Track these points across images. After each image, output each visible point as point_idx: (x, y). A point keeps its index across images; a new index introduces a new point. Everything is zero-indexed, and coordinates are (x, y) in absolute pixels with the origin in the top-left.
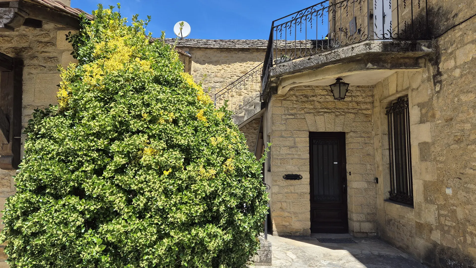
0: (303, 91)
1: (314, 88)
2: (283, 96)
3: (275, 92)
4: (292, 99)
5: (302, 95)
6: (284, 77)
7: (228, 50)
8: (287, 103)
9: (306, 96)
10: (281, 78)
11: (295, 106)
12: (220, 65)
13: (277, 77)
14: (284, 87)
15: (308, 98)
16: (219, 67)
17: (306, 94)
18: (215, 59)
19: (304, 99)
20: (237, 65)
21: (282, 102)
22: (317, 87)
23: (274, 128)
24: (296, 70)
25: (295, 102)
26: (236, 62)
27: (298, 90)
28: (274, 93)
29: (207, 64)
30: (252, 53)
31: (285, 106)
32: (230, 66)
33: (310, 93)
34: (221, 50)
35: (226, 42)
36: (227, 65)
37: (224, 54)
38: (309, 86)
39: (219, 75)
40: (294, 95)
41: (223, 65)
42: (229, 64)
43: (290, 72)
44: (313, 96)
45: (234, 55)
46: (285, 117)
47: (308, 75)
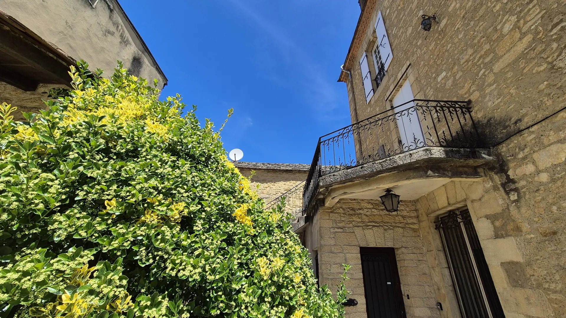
0: (350, 204)
1: (360, 201)
2: (331, 208)
3: (322, 204)
4: (339, 211)
5: (349, 208)
6: (334, 187)
7: (274, 171)
8: (334, 216)
9: (353, 209)
10: (330, 188)
11: (343, 219)
12: (267, 183)
13: (326, 188)
14: (334, 197)
15: (354, 211)
16: (266, 185)
17: (352, 207)
18: (263, 178)
19: (351, 212)
20: (281, 184)
21: (329, 215)
22: (362, 200)
23: (322, 242)
24: (349, 179)
25: (342, 215)
26: (280, 181)
27: (344, 203)
28: (321, 206)
29: (255, 182)
30: (294, 174)
31: (333, 218)
32: (275, 184)
33: (356, 206)
34: (268, 170)
35: (272, 165)
36: (273, 184)
37: (270, 175)
38: (355, 199)
39: (265, 191)
40: (341, 207)
41: (269, 183)
42: (275, 183)
43: (341, 181)
44: (360, 209)
45: (279, 175)
46: (333, 230)
47: (360, 184)
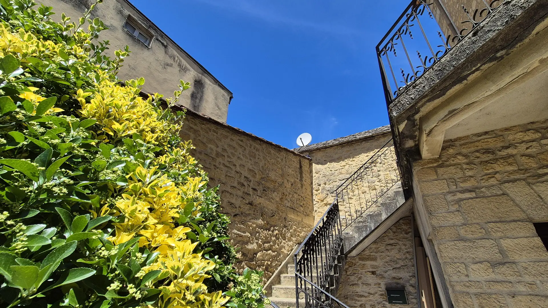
0: (477, 144)
1: (500, 133)
2: (436, 160)
3: (418, 157)
4: (456, 161)
5: (477, 151)
6: (425, 110)
7: (349, 143)
8: (445, 172)
9: (487, 151)
10: (417, 117)
11: (470, 173)
12: (343, 160)
13: (408, 119)
14: (430, 132)
15: (493, 153)
16: (343, 163)
17: (485, 147)
18: (337, 156)
19: (485, 157)
20: (363, 157)
21: (436, 172)
22: (507, 129)
23: (434, 222)
24: (449, 77)
25: (465, 166)
26: (361, 154)
27: (464, 144)
28: (415, 160)
29: (328, 163)
30: (377, 140)
31: (445, 176)
32: (354, 159)
33: (492, 144)
34: (342, 145)
35: (346, 138)
36: (351, 159)
37: (346, 149)
38: (486, 133)
39: (343, 171)
40: (460, 154)
41: (346, 160)
42: (353, 158)
43: (433, 90)
44: (507, 147)
45: (357, 147)
46: (453, 198)
